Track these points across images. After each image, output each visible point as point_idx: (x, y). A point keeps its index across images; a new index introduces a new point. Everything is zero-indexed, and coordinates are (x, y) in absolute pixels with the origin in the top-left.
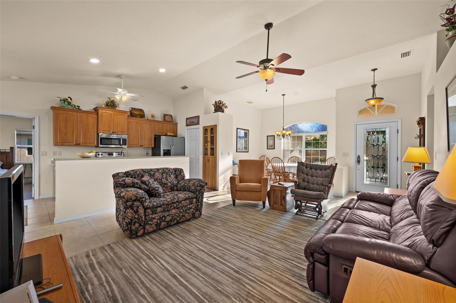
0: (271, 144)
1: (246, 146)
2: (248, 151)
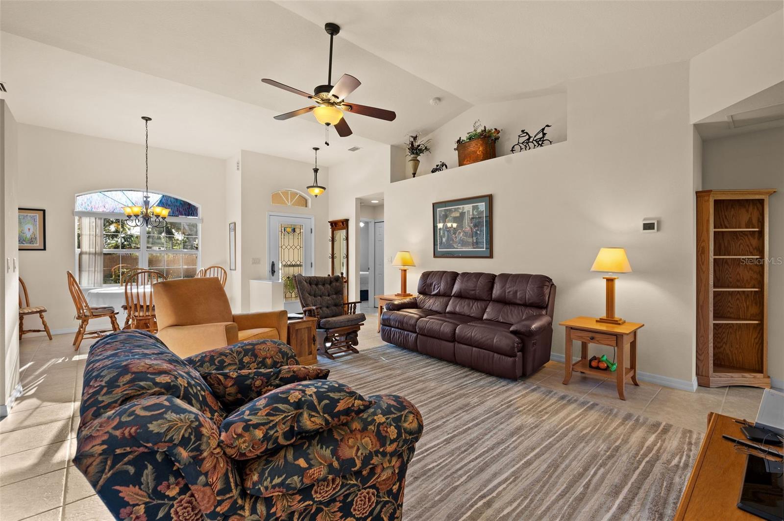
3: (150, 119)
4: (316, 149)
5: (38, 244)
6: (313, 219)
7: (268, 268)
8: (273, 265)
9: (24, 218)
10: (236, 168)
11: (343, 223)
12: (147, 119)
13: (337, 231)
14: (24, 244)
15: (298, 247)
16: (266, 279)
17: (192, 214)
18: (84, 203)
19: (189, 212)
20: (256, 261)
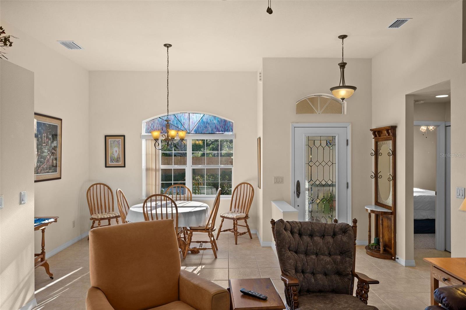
0: (116, 155)
1: (55, 162)
2: (59, 177)
3: (170, 45)
4: (343, 37)
5: (121, 163)
6: (349, 128)
7: (292, 188)
8: (298, 185)
9: (113, 143)
11: (387, 131)
12: (168, 46)
13: (381, 142)
14: (113, 162)
17: (227, 130)
18: (149, 128)
19: (225, 129)
20: (279, 180)
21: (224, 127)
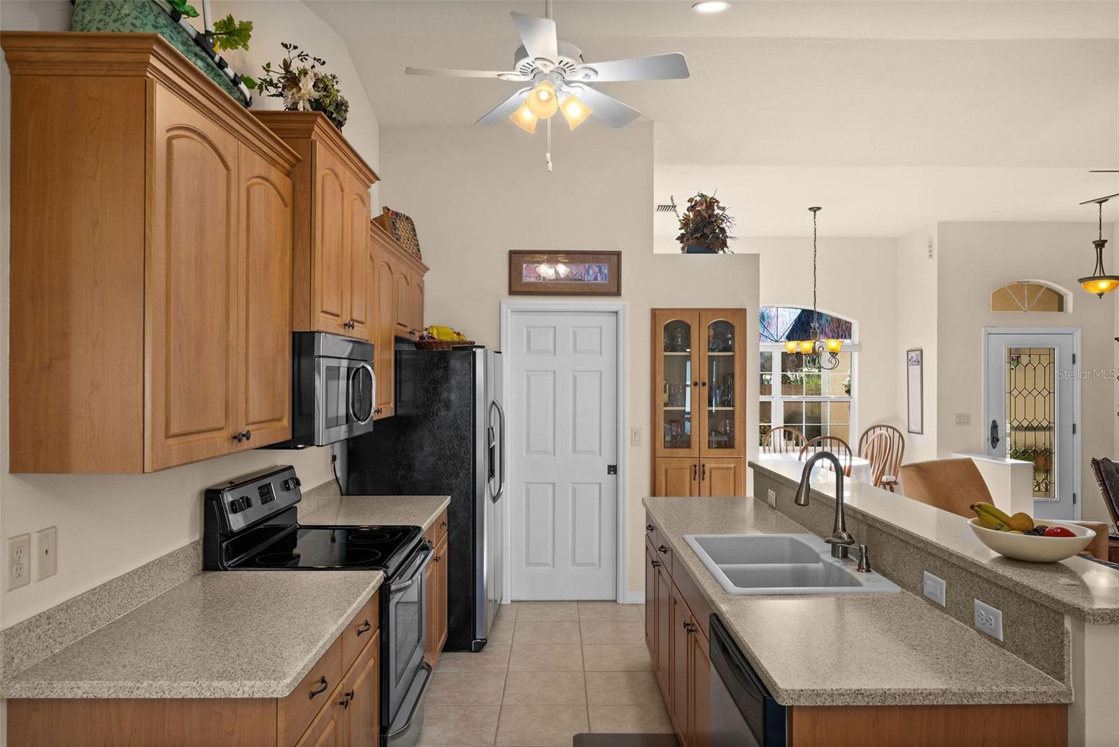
3: (819, 208)
4: (1101, 201)
6: (1078, 335)
7: (984, 433)
8: (995, 427)
10: (928, 254)
12: (815, 210)
15: (1045, 393)
16: (982, 453)
17: (841, 335)
19: (838, 334)
20: (963, 420)
21: (836, 331)
